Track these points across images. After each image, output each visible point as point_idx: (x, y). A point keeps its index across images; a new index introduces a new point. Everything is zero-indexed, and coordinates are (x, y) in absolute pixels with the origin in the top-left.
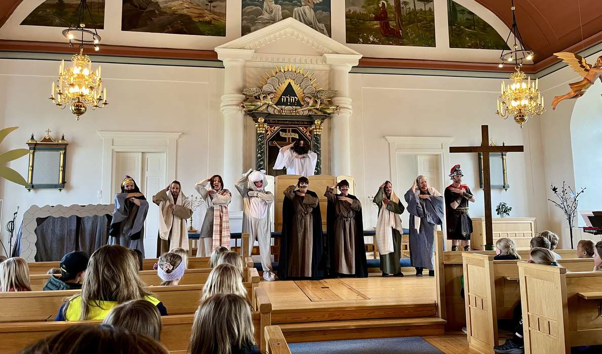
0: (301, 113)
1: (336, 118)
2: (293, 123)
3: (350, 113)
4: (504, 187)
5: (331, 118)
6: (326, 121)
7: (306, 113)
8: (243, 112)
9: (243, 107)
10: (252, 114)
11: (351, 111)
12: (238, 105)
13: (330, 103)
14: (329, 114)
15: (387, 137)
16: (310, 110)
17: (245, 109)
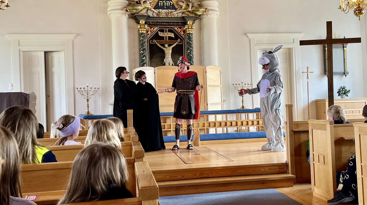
0: (176, 15)
1: (205, 19)
2: (169, 24)
3: (217, 14)
4: (344, 73)
5: (201, 19)
6: (197, 22)
7: (180, 15)
8: (127, 16)
9: (127, 11)
10: (135, 17)
11: (218, 13)
12: (122, 9)
13: (200, 6)
14: (200, 16)
15: (247, 34)
16: (183, 13)
17: (128, 13)
